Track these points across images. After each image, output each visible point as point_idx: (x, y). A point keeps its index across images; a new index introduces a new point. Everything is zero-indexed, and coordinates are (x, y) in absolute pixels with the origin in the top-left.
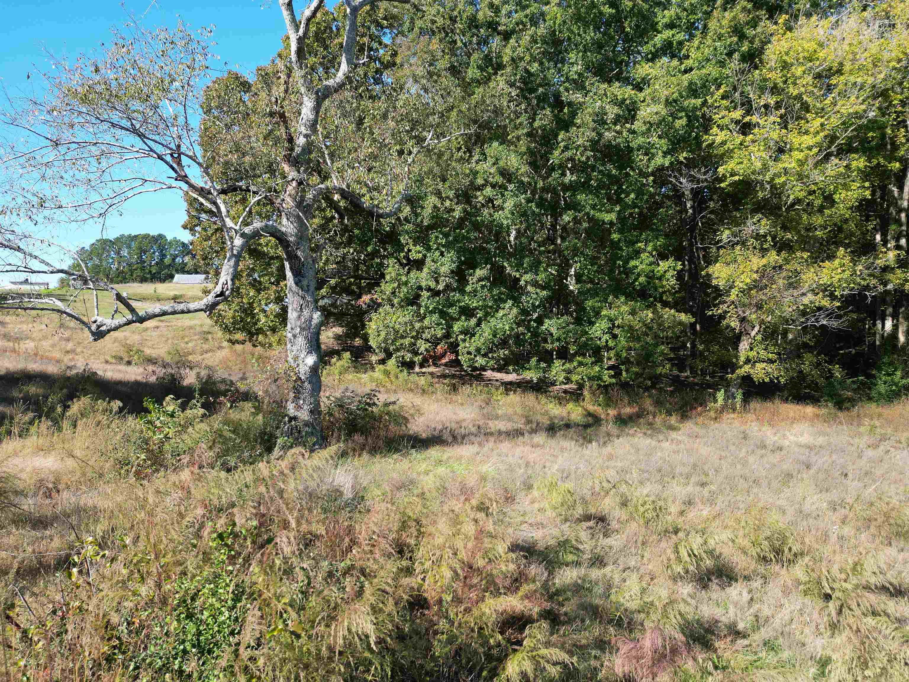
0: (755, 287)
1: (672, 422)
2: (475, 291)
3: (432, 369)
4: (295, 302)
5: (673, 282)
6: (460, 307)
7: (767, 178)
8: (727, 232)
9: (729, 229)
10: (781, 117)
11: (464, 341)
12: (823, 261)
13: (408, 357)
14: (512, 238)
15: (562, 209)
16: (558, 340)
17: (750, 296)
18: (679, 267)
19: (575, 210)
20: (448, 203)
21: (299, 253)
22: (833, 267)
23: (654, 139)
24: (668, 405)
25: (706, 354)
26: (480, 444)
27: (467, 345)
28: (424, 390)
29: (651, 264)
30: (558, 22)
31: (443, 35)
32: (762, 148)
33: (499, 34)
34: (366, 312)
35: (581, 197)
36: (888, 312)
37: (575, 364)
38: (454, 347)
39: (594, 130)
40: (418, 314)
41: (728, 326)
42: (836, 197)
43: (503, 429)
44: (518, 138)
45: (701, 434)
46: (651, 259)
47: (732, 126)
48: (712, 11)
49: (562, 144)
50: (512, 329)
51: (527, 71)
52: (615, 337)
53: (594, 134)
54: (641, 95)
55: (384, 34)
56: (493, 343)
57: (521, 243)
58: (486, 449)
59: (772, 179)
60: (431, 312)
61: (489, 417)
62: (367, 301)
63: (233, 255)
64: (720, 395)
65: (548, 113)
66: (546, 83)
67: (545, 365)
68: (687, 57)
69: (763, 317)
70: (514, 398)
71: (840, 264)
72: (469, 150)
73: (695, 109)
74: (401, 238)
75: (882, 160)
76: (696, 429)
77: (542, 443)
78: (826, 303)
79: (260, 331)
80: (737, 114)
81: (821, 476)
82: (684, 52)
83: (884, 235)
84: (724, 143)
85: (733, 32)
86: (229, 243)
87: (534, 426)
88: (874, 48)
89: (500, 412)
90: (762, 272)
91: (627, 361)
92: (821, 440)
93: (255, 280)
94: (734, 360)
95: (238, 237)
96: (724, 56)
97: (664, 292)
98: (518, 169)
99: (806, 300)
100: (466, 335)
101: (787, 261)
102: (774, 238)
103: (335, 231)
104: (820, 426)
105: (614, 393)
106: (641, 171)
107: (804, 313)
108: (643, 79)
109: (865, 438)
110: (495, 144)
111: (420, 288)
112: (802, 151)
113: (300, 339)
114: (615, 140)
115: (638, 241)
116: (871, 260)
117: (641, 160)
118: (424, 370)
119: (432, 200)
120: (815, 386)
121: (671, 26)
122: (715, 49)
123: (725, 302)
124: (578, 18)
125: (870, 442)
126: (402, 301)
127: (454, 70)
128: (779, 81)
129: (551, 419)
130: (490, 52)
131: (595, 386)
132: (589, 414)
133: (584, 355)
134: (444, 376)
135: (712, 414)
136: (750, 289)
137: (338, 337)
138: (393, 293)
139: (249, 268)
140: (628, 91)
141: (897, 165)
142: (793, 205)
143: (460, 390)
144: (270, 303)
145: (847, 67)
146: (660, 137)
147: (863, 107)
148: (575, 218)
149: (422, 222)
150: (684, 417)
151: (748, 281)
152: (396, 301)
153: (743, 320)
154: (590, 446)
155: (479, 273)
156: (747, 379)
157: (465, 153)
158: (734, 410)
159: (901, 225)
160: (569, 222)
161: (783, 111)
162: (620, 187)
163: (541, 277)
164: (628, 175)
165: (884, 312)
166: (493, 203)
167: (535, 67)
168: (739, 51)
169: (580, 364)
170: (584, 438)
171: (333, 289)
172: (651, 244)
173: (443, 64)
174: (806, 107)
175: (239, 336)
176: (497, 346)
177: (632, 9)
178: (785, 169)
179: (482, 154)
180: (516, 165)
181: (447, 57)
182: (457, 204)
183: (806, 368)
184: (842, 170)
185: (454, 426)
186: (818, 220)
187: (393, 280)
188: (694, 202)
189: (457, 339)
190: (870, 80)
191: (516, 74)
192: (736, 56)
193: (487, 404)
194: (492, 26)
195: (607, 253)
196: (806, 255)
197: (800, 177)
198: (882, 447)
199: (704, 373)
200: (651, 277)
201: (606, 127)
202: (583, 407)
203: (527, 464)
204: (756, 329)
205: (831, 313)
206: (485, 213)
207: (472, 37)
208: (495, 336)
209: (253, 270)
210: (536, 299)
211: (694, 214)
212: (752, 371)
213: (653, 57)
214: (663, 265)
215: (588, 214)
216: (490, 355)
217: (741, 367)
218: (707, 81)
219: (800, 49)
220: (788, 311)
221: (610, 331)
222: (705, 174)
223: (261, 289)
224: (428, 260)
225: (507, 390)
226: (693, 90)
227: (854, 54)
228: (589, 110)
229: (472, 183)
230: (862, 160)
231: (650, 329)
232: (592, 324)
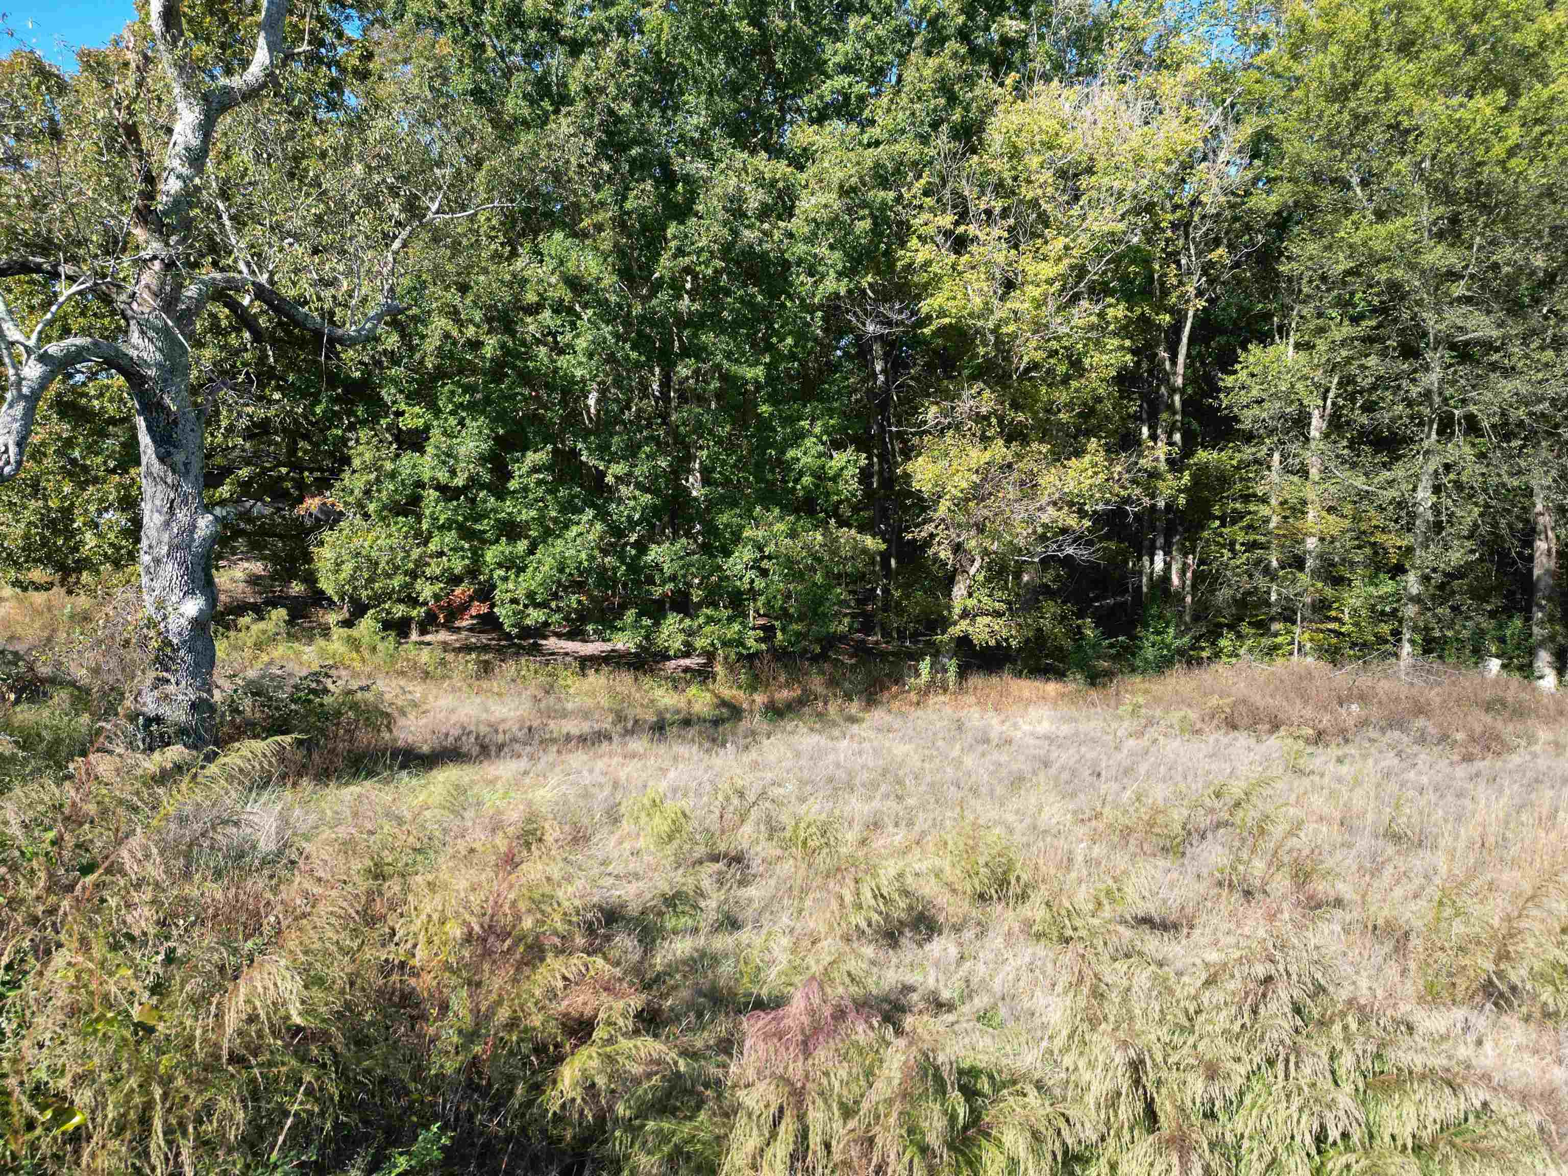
0: (975, 498)
1: (853, 711)
2: (525, 489)
3: (443, 636)
4: (159, 495)
5: (854, 485)
6: (496, 520)
7: (991, 325)
8: (934, 409)
9: (937, 403)
10: (1010, 230)
11: (505, 579)
12: (1069, 459)
13: (399, 611)
14: (591, 401)
15: (677, 355)
16: (673, 578)
17: (967, 511)
18: (863, 462)
19: (698, 358)
20: (471, 331)
21: (167, 401)
22: (1082, 467)
23: (822, 250)
24: (847, 685)
25: (905, 603)
26: (531, 757)
27: (511, 586)
28: (427, 673)
29: (820, 455)
30: (664, 37)
31: (460, 31)
32: (983, 276)
33: (562, 42)
34: (311, 530)
35: (707, 338)
36: (1158, 544)
37: (701, 620)
38: (485, 593)
39: (725, 223)
40: (418, 534)
41: (936, 558)
42: (1087, 362)
43: (575, 731)
44: (599, 228)
45: (896, 726)
46: (821, 448)
47: (940, 239)
48: (908, 53)
49: (673, 244)
50: (591, 558)
51: (611, 112)
52: (764, 573)
53: (726, 231)
54: (802, 177)
55: (347, 18)
56: (559, 582)
57: (607, 412)
58: (541, 765)
59: (998, 326)
60: (441, 528)
61: (550, 714)
62: (314, 510)
63: (21, 396)
64: (925, 666)
65: (648, 188)
66: (644, 139)
67: (649, 622)
68: (872, 122)
69: (987, 543)
70: (596, 680)
71: (1091, 462)
72: (512, 244)
73: (884, 206)
74: (383, 393)
75: (1147, 309)
76: (888, 718)
77: (642, 751)
78: (1072, 521)
79: (84, 564)
80: (947, 220)
81: (1065, 776)
82: (866, 113)
83: (1153, 428)
84: (927, 264)
85: (939, 89)
86: (11, 372)
87: (630, 725)
88: (1135, 140)
89: (570, 706)
90: (984, 471)
91: (784, 614)
92: (1065, 729)
93: (73, 462)
94: (945, 613)
95: (32, 362)
96: (926, 128)
97: (840, 502)
98: (599, 279)
99: (1045, 518)
100: (508, 569)
101: (1019, 457)
102: (1001, 421)
103: (247, 373)
104: (1065, 709)
105: (764, 666)
106: (803, 300)
107: (1043, 538)
108: (805, 150)
109: (1126, 724)
110: (558, 236)
111: (420, 484)
112: (1038, 286)
113: (169, 567)
114: (760, 245)
115: (800, 418)
116: (1133, 459)
117: (802, 284)
118: (428, 638)
119: (440, 324)
120: (1060, 654)
121: (846, 69)
122: (913, 114)
123: (931, 520)
124: (697, 35)
125: (1131, 729)
126: (385, 507)
127: (478, 95)
128: (1006, 175)
129: (660, 714)
130: (547, 73)
131: (733, 656)
132: (724, 703)
133: (716, 606)
134: (467, 649)
135: (913, 697)
136: (967, 500)
137: (253, 580)
138: (367, 492)
139: (60, 438)
140: (782, 168)
141: (1167, 317)
142: (1027, 370)
143: (497, 670)
144: (106, 510)
145: (1101, 163)
146: (832, 247)
147: (1122, 226)
148: (697, 372)
149: (421, 362)
150: (871, 702)
151: (964, 485)
152: (372, 507)
153: (957, 548)
154: (722, 752)
155: (532, 458)
156: (964, 641)
157: (502, 244)
158: (945, 690)
159: (1175, 413)
160: (687, 378)
161: (1012, 221)
162: (770, 326)
163: (642, 470)
164: (783, 306)
165: (1153, 541)
166: (555, 338)
167: (626, 108)
168: (948, 121)
169: (710, 620)
170: (714, 740)
171: (245, 486)
172: (819, 423)
173: (461, 82)
174: (1044, 219)
175: (38, 574)
176: (565, 589)
177: (786, 32)
178: (1015, 313)
179: (534, 253)
180: (595, 271)
181: (467, 71)
182: (489, 332)
183: (1046, 624)
184: (1094, 319)
185: (483, 729)
186: (1062, 396)
187: (366, 468)
188: (886, 363)
189: (491, 578)
190: (1131, 186)
191: (592, 115)
192: (944, 127)
193: (547, 692)
194: (549, 25)
195: (753, 436)
196: (1045, 448)
197: (1038, 327)
198: (1147, 736)
199: (902, 637)
200: (820, 476)
201: (746, 222)
202: (713, 692)
203: (616, 785)
204: (977, 564)
205: (1080, 538)
206: (541, 355)
207: (514, 41)
208: (561, 571)
209: (69, 443)
210: (634, 509)
211: (887, 382)
212: (971, 629)
213: (820, 118)
214: (839, 459)
215: (718, 367)
216: (553, 605)
217: (955, 623)
218: (901, 163)
219: (1036, 129)
220: (1022, 535)
221: (755, 565)
222: (900, 311)
223: (87, 482)
224: (435, 432)
225: (583, 669)
226: (881, 176)
227: (1110, 145)
228: (718, 190)
229: (517, 299)
230: (1121, 307)
231: (819, 560)
232: (728, 554)
